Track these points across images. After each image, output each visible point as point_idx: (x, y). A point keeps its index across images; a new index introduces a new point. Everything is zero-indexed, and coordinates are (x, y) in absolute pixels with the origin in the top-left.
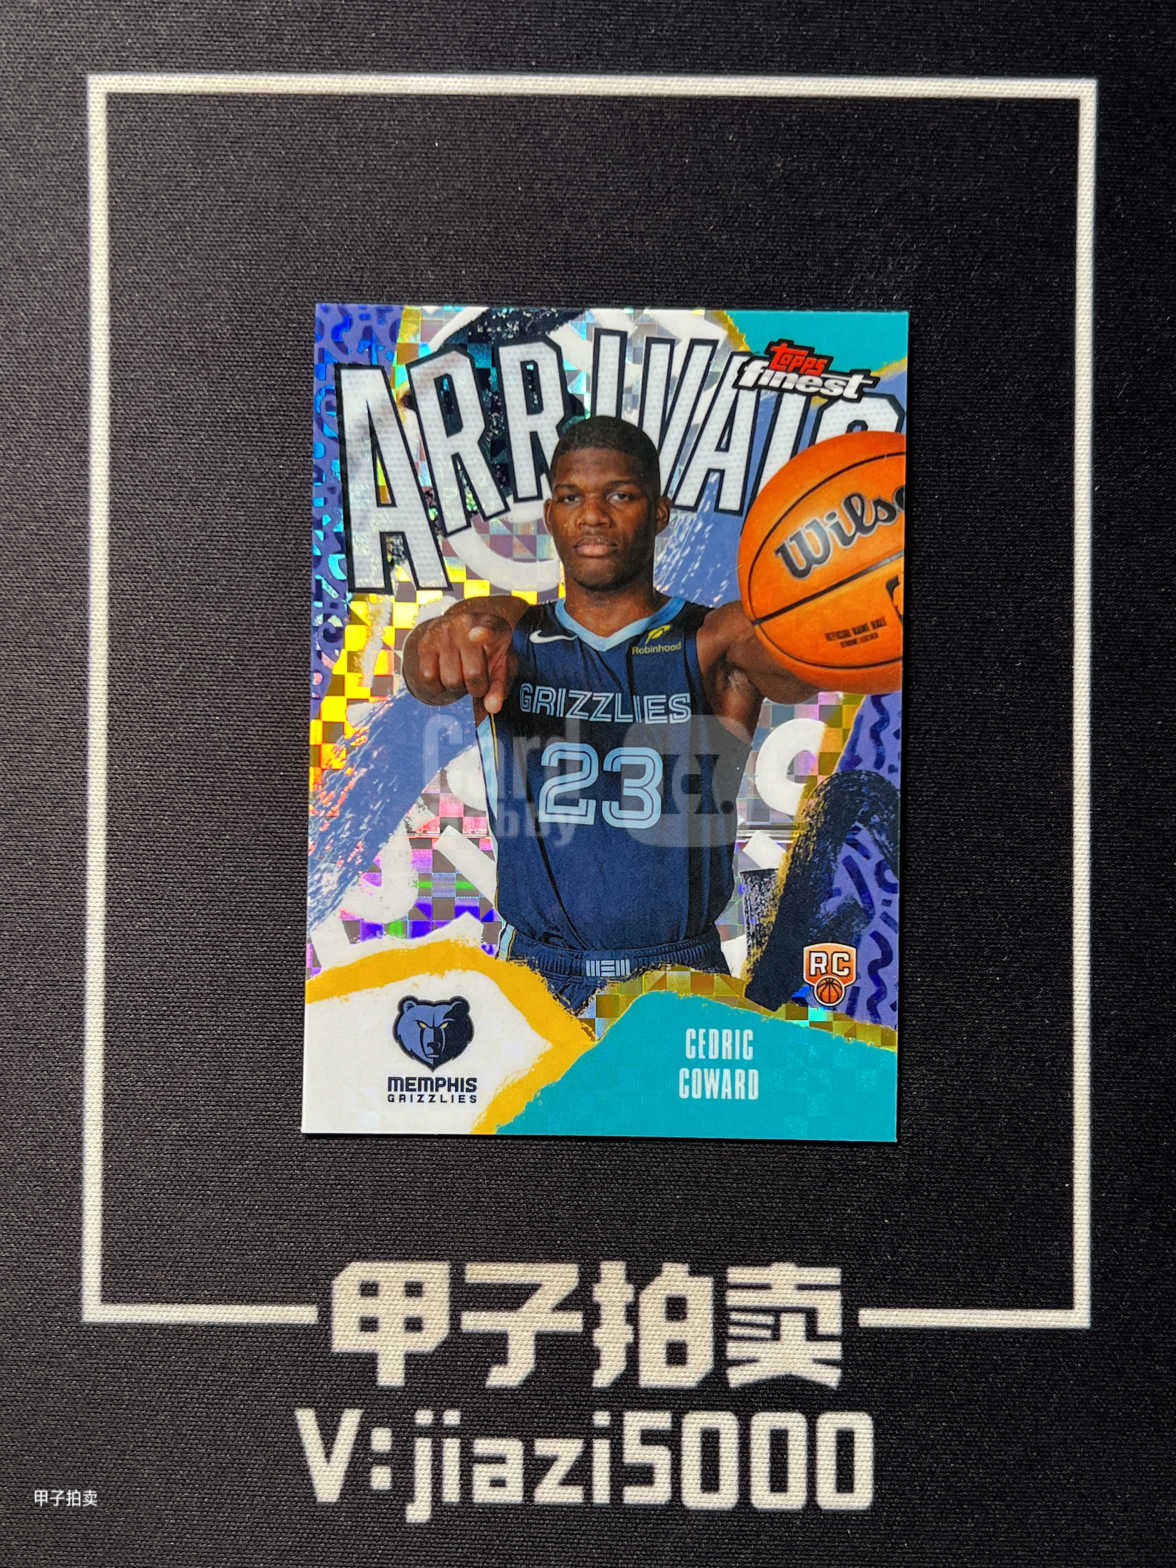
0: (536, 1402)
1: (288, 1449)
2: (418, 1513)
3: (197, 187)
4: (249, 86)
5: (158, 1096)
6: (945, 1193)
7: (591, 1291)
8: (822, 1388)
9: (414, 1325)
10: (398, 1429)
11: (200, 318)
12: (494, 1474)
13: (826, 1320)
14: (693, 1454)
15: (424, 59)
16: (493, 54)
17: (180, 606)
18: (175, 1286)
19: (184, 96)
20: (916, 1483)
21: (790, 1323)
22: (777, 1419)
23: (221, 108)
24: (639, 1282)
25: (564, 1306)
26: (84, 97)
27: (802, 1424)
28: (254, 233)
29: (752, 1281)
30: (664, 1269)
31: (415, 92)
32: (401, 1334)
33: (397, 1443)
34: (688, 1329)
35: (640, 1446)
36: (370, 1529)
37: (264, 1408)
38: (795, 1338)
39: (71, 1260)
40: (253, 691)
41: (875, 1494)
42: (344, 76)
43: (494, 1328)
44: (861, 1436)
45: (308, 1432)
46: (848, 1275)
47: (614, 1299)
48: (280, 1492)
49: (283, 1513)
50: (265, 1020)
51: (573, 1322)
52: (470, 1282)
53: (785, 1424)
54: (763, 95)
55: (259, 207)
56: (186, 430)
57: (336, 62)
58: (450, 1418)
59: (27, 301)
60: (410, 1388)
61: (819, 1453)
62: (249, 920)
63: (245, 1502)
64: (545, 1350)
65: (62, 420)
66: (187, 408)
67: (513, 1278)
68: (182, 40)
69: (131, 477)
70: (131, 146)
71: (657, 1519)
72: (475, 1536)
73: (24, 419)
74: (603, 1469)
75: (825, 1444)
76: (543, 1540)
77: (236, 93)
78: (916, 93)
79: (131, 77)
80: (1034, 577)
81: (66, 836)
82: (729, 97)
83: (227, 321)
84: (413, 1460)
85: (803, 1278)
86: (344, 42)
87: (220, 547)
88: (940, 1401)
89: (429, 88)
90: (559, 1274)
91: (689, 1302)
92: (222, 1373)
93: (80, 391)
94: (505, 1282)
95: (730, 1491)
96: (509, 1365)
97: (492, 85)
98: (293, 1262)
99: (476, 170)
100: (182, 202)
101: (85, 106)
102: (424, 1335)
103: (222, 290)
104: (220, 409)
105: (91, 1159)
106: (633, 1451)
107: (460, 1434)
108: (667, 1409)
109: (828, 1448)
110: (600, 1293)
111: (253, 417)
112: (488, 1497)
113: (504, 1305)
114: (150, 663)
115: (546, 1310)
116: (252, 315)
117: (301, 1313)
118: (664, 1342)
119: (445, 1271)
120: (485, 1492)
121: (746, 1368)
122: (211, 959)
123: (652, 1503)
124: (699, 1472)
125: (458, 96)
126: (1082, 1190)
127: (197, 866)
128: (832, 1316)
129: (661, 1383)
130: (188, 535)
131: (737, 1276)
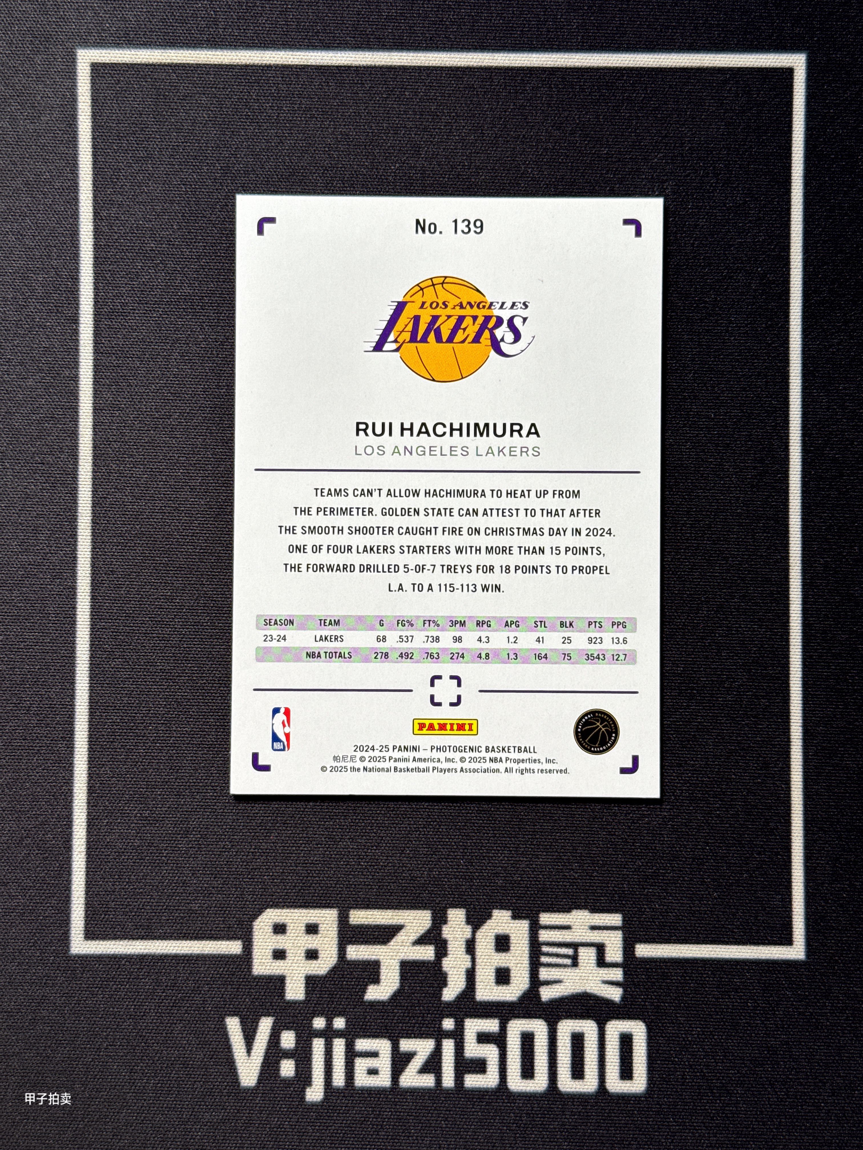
0: (400, 1011)
1: (220, 1046)
2: (314, 1094)
3: (157, 132)
4: (194, 59)
5: (127, 788)
6: (698, 859)
7: (441, 930)
8: (608, 1002)
9: (312, 955)
10: (300, 1032)
11: (159, 226)
12: (370, 1065)
13: (612, 952)
14: (515, 1050)
15: (320, 40)
16: (369, 36)
17: (144, 433)
18: (138, 927)
19: (147, 65)
20: (679, 1073)
21: (586, 954)
22: (576, 1024)
23: (173, 74)
24: (475, 923)
25: (421, 941)
26: (74, 66)
27: (594, 1028)
28: (197, 166)
29: (557, 923)
30: (493, 914)
31: (314, 64)
32: (303, 962)
33: (299, 1042)
34: (511, 958)
35: (476, 1044)
36: (280, 1106)
37: (202, 1016)
38: (589, 965)
39: (63, 908)
40: (196, 495)
41: (648, 1080)
42: (263, 52)
43: (370, 957)
44: (638, 1037)
45: (234, 1033)
46: (627, 919)
47: (457, 936)
48: (213, 1079)
49: (216, 1094)
50: (205, 733)
51: (427, 953)
52: (353, 923)
53: (583, 1028)
54: (564, 66)
55: (201, 147)
56: (148, 307)
57: (257, 41)
58: (338, 1023)
59: (33, 213)
60: (309, 1001)
61: (607, 1050)
62: (193, 661)
63: (188, 1086)
64: (407, 973)
65: (59, 300)
66: (150, 292)
67: (384, 920)
68: (145, 25)
69: (109, 341)
70: (108, 102)
71: (489, 1099)
72: (356, 1111)
73: (31, 299)
74: (449, 1061)
75: (611, 1043)
76: (406, 1114)
77: (184, 64)
78: (674, 64)
79: (109, 51)
80: (760, 413)
81: (61, 599)
82: (539, 68)
83: (178, 229)
84: (311, 1055)
85: (594, 921)
86: (262, 27)
87: (172, 391)
88: (695, 1012)
89: (323, 61)
90: (417, 918)
91: (512, 938)
92: (172, 990)
93: (72, 279)
94: (378, 923)
95: (542, 1078)
96: (381, 984)
97: (369, 59)
98: (225, 909)
99: (358, 120)
100: (146, 143)
101: (75, 73)
102: (319, 961)
103: (175, 207)
104: (173, 292)
105: (78, 834)
106: (471, 1048)
107: (345, 1035)
108: (496, 1017)
109: (614, 1047)
110: (447, 932)
111: (197, 298)
112: (366, 1082)
113: (378, 940)
114: (122, 475)
115: (408, 944)
116: (197, 225)
117: (230, 946)
118: (494, 967)
119: (334, 915)
120: (363, 1078)
121: (554, 986)
122: (166, 689)
123: (485, 1086)
124: (520, 1064)
125: (345, 67)
126: (798, 858)
127: (156, 621)
128: (616, 949)
129: (491, 997)
130: (149, 383)
131: (547, 919)
